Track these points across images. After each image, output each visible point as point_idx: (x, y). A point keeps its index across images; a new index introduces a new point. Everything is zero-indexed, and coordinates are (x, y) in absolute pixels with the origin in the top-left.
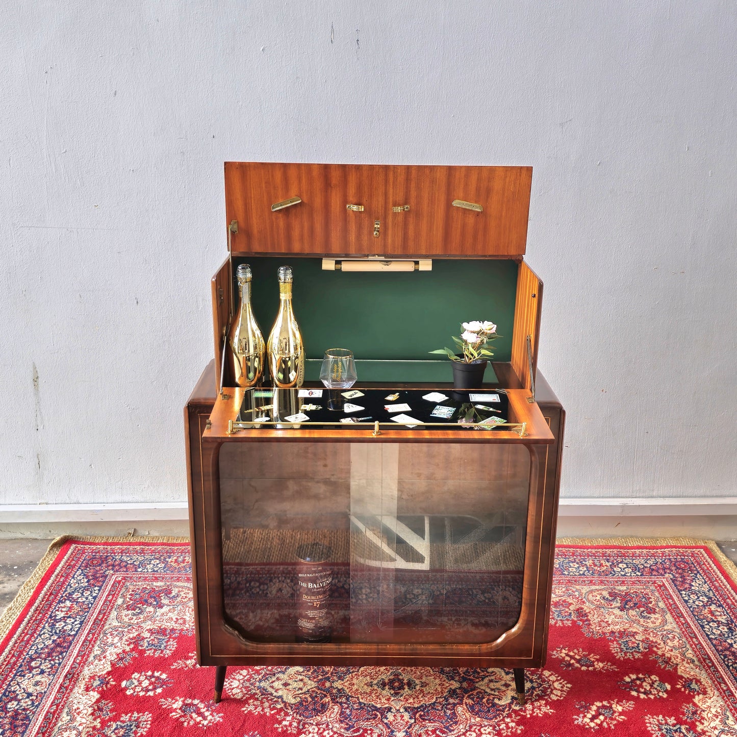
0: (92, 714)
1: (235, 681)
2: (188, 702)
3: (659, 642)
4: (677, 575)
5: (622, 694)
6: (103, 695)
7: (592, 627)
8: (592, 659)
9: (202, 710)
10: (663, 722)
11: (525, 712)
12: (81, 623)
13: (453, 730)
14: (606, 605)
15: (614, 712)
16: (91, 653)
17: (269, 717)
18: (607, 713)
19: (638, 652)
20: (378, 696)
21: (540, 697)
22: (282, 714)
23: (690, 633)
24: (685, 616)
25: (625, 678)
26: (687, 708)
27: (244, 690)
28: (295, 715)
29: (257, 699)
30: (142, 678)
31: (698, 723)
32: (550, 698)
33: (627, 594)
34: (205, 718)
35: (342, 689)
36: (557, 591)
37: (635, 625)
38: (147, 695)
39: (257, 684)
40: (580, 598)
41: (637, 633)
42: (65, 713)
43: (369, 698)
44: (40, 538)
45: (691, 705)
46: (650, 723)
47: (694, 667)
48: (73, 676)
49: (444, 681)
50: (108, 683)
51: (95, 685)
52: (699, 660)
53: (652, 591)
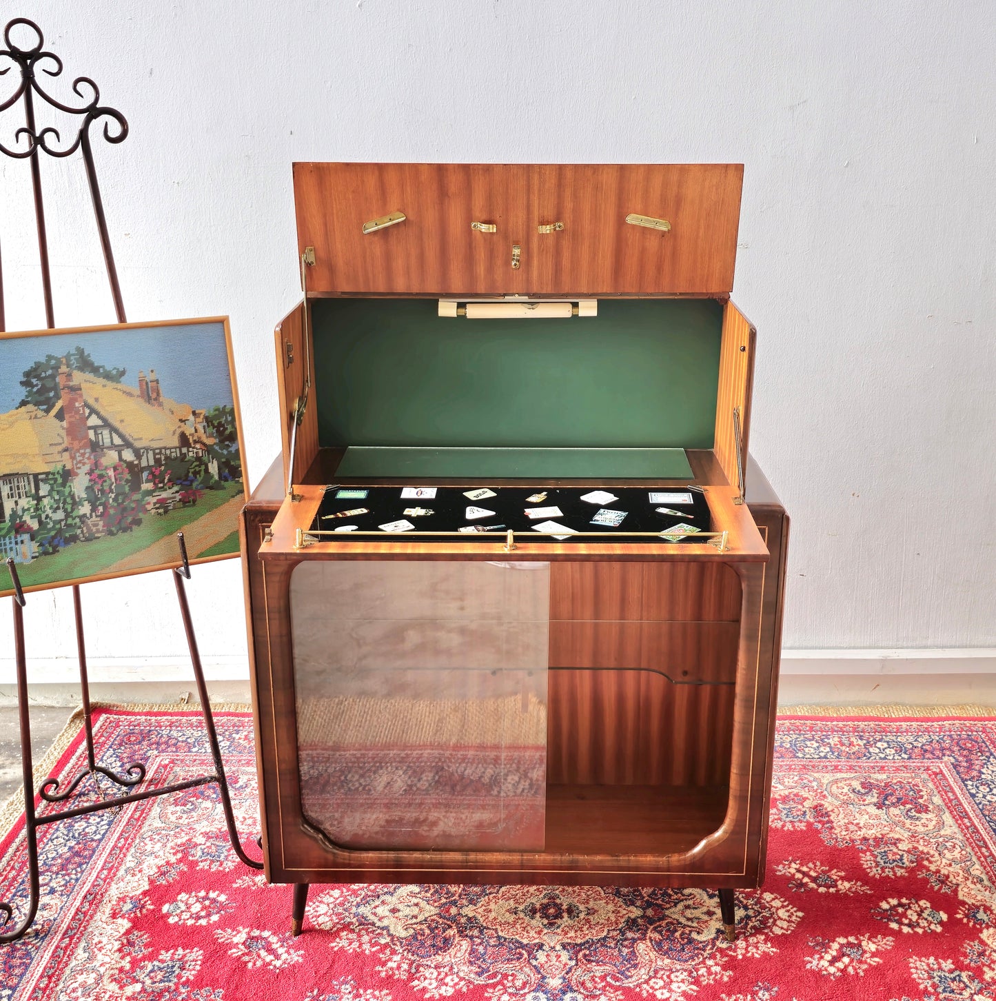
0: (120, 950)
1: (322, 905)
2: (255, 935)
3: (932, 852)
4: (961, 759)
5: (876, 927)
6: (136, 924)
7: (836, 832)
8: (835, 877)
9: (274, 946)
10: (936, 967)
11: (735, 951)
12: (109, 824)
13: (631, 977)
14: (856, 800)
15: (865, 952)
16: (121, 865)
17: (368, 957)
18: (855, 954)
19: (902, 868)
20: (524, 928)
21: (758, 931)
22: (388, 951)
23: (978, 840)
24: (971, 816)
25: (881, 904)
26: (972, 947)
27: (334, 918)
28: (405, 953)
29: (352, 931)
30: (192, 901)
31: (986, 969)
32: (771, 931)
33: (887, 785)
34: (277, 957)
35: (474, 917)
36: (786, 780)
37: (898, 829)
38: (197, 924)
39: (354, 910)
40: (819, 791)
41: (901, 840)
42: (81, 949)
43: (512, 930)
44: (57, 705)
45: (976, 942)
46: (916, 968)
47: (983, 889)
48: (95, 897)
49: (620, 906)
50: (143, 906)
51: (125, 909)
52: (990, 879)
53: (924, 781)
